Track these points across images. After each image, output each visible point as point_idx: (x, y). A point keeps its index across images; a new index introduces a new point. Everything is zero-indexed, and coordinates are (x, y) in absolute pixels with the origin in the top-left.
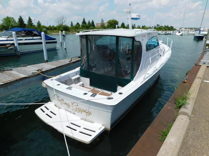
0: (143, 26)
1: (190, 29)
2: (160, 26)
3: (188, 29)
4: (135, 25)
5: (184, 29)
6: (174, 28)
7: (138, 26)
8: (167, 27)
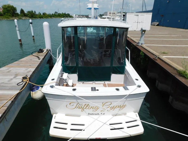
0: (43, 13)
1: (82, 16)
2: (58, 13)
3: (81, 16)
4: (35, 12)
5: (78, 16)
6: (70, 15)
7: (39, 13)
8: (65, 14)
